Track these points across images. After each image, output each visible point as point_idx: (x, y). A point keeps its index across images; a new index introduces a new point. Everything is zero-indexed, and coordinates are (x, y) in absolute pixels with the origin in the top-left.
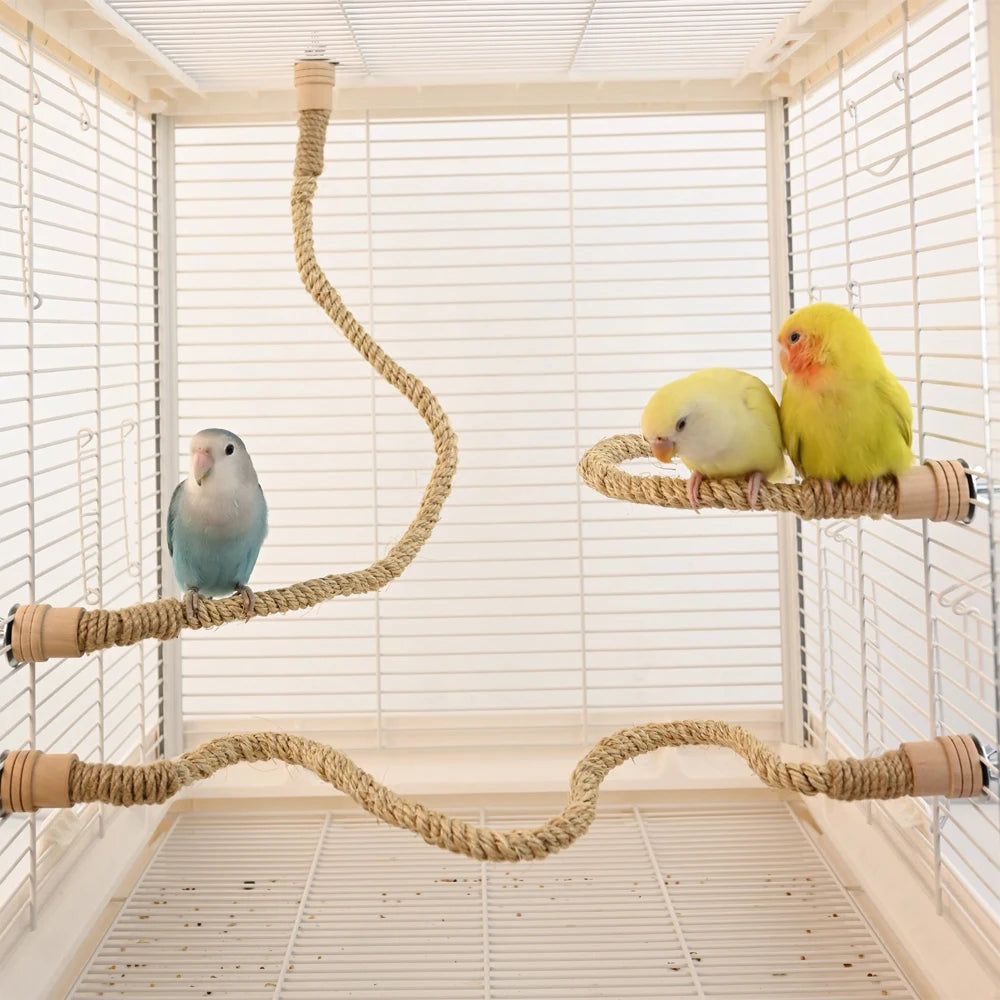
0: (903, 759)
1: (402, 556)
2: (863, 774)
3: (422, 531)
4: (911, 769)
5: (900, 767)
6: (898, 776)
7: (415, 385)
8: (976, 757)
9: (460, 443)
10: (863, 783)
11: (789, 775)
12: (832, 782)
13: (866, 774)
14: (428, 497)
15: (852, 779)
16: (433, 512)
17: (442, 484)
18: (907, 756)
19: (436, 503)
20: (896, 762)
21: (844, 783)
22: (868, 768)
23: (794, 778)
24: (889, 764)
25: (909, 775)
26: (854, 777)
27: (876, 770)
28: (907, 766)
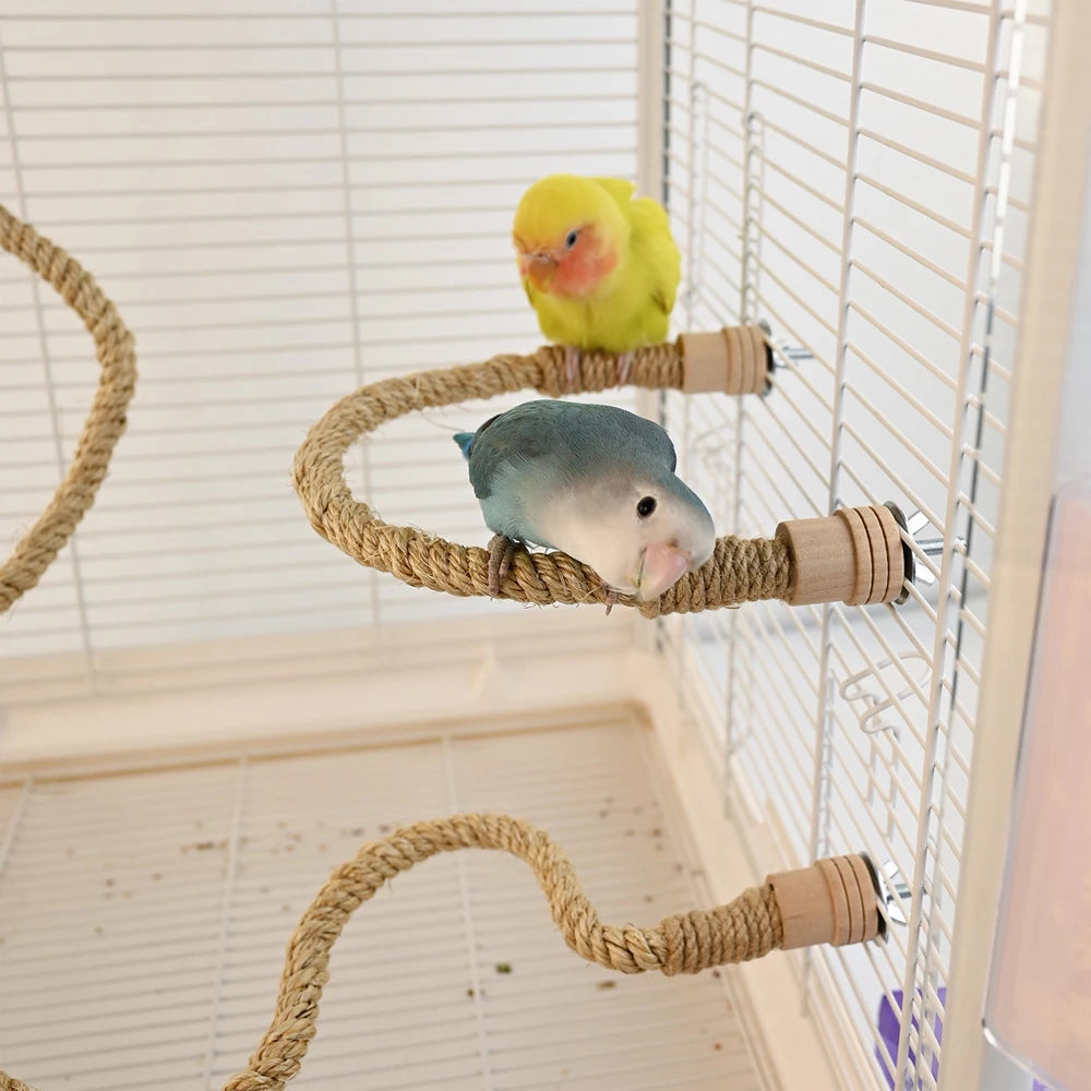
0: (771, 909)
1: (38, 556)
2: (712, 940)
3: (74, 503)
4: (781, 924)
5: (766, 922)
6: (761, 937)
7: (51, 260)
8: (872, 901)
9: (140, 346)
10: (712, 954)
11: (608, 949)
12: (667, 959)
13: (717, 940)
14: (86, 441)
15: (696, 951)
16: (97, 467)
17: (112, 419)
18: (776, 904)
19: (100, 451)
20: (759, 914)
21: (685, 958)
22: (720, 930)
23: (613, 957)
24: (750, 919)
25: (778, 932)
26: (700, 948)
27: (732, 933)
28: (775, 918)
